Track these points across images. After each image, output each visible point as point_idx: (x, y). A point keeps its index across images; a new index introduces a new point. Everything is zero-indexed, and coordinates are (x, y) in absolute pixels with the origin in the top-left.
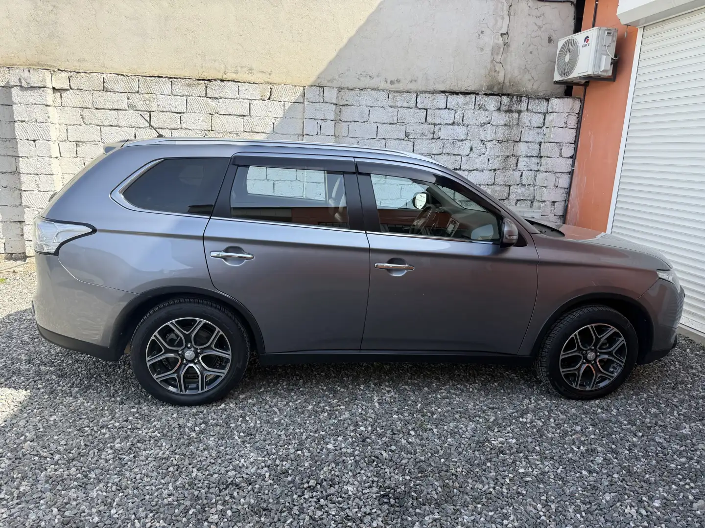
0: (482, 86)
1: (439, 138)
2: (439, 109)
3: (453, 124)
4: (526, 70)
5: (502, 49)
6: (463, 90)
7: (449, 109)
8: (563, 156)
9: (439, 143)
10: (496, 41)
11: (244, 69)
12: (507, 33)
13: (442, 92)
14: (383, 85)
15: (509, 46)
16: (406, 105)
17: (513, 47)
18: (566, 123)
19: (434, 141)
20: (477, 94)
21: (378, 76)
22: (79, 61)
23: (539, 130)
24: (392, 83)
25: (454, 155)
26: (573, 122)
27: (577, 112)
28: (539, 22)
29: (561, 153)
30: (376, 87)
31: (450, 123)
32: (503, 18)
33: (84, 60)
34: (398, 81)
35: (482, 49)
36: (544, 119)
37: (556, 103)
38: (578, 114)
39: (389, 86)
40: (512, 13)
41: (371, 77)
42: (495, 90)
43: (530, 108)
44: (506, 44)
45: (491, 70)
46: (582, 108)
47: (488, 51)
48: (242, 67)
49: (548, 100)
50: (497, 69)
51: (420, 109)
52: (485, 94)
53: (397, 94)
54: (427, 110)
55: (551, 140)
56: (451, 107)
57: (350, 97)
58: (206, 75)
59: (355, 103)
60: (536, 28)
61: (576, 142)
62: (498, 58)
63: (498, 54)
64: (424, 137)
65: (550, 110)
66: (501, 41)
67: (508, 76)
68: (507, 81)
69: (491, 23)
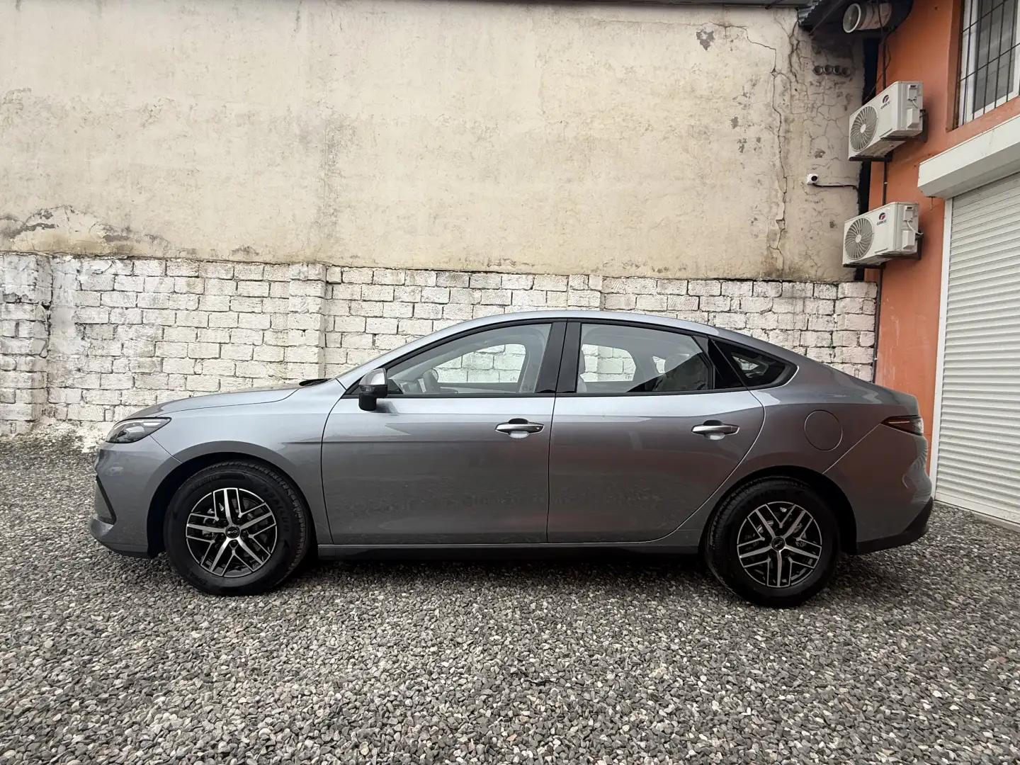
0: (759, 273)
2: (713, 296)
3: (729, 311)
4: (807, 256)
5: (778, 236)
6: (738, 277)
7: (724, 296)
8: (862, 344)
10: (771, 227)
11: (508, 261)
12: (783, 219)
13: (715, 279)
14: (649, 273)
15: (786, 232)
16: (677, 292)
17: (791, 233)
18: (862, 309)
20: (755, 281)
21: (644, 265)
22: (351, 257)
23: (829, 318)
24: (659, 271)
26: (870, 307)
27: (875, 296)
28: (819, 207)
29: (858, 342)
30: (642, 275)
31: (726, 310)
32: (778, 205)
33: (356, 257)
34: (666, 269)
35: (757, 236)
36: (834, 307)
37: (847, 288)
38: (875, 299)
39: (656, 275)
40: (788, 200)
41: (636, 266)
42: (774, 277)
43: (815, 295)
44: (782, 230)
45: (767, 257)
46: (879, 293)
47: (763, 237)
48: (505, 260)
49: (837, 286)
50: (774, 256)
51: (692, 296)
52: (764, 281)
53: (666, 281)
54: (699, 297)
55: (845, 328)
56: (726, 294)
57: (616, 285)
58: (470, 268)
59: (621, 291)
60: (815, 213)
61: (876, 330)
62: (775, 244)
63: (774, 240)
65: (840, 296)
66: (777, 227)
67: (788, 263)
68: (786, 268)
69: (765, 210)
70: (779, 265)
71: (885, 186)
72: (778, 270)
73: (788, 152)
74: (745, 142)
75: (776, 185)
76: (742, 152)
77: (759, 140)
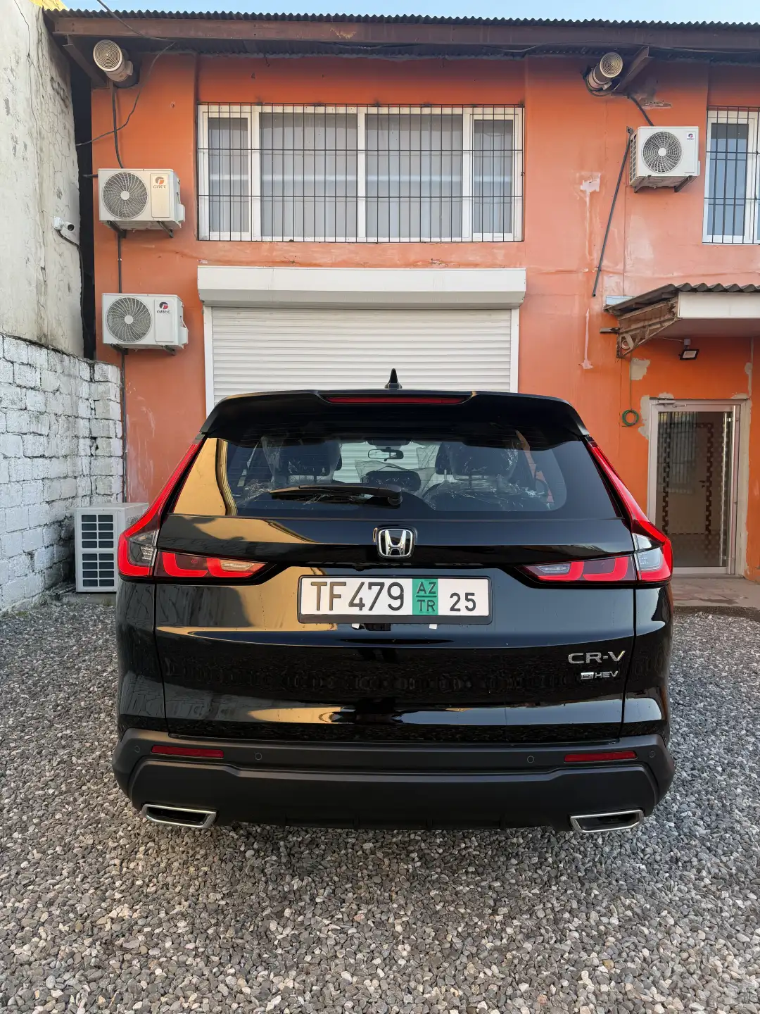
1: (26, 409)
2: (23, 364)
3: (35, 388)
4: (59, 324)
5: (43, 289)
7: (30, 365)
9: (25, 415)
10: (38, 275)
12: (43, 269)
13: (20, 338)
15: (47, 285)
17: (51, 288)
18: (115, 396)
19: (22, 412)
23: (87, 403)
25: (40, 435)
27: (120, 384)
28: (62, 263)
31: (32, 386)
32: (41, 247)
36: (90, 390)
40: (46, 242)
43: (80, 374)
44: (45, 282)
45: (38, 315)
46: (122, 380)
47: (34, 285)
49: (92, 365)
50: (43, 315)
51: (8, 361)
52: (53, 350)
54: (12, 363)
55: (110, 417)
56: (32, 363)
60: (61, 269)
61: (123, 420)
62: (42, 299)
63: (41, 294)
64: (15, 407)
66: (41, 278)
67: (50, 328)
68: (49, 334)
69: (33, 250)
70: (45, 330)
71: (119, 261)
72: (44, 335)
73: (42, 177)
74: (16, 142)
75: (38, 218)
76: (15, 154)
77: (25, 146)
